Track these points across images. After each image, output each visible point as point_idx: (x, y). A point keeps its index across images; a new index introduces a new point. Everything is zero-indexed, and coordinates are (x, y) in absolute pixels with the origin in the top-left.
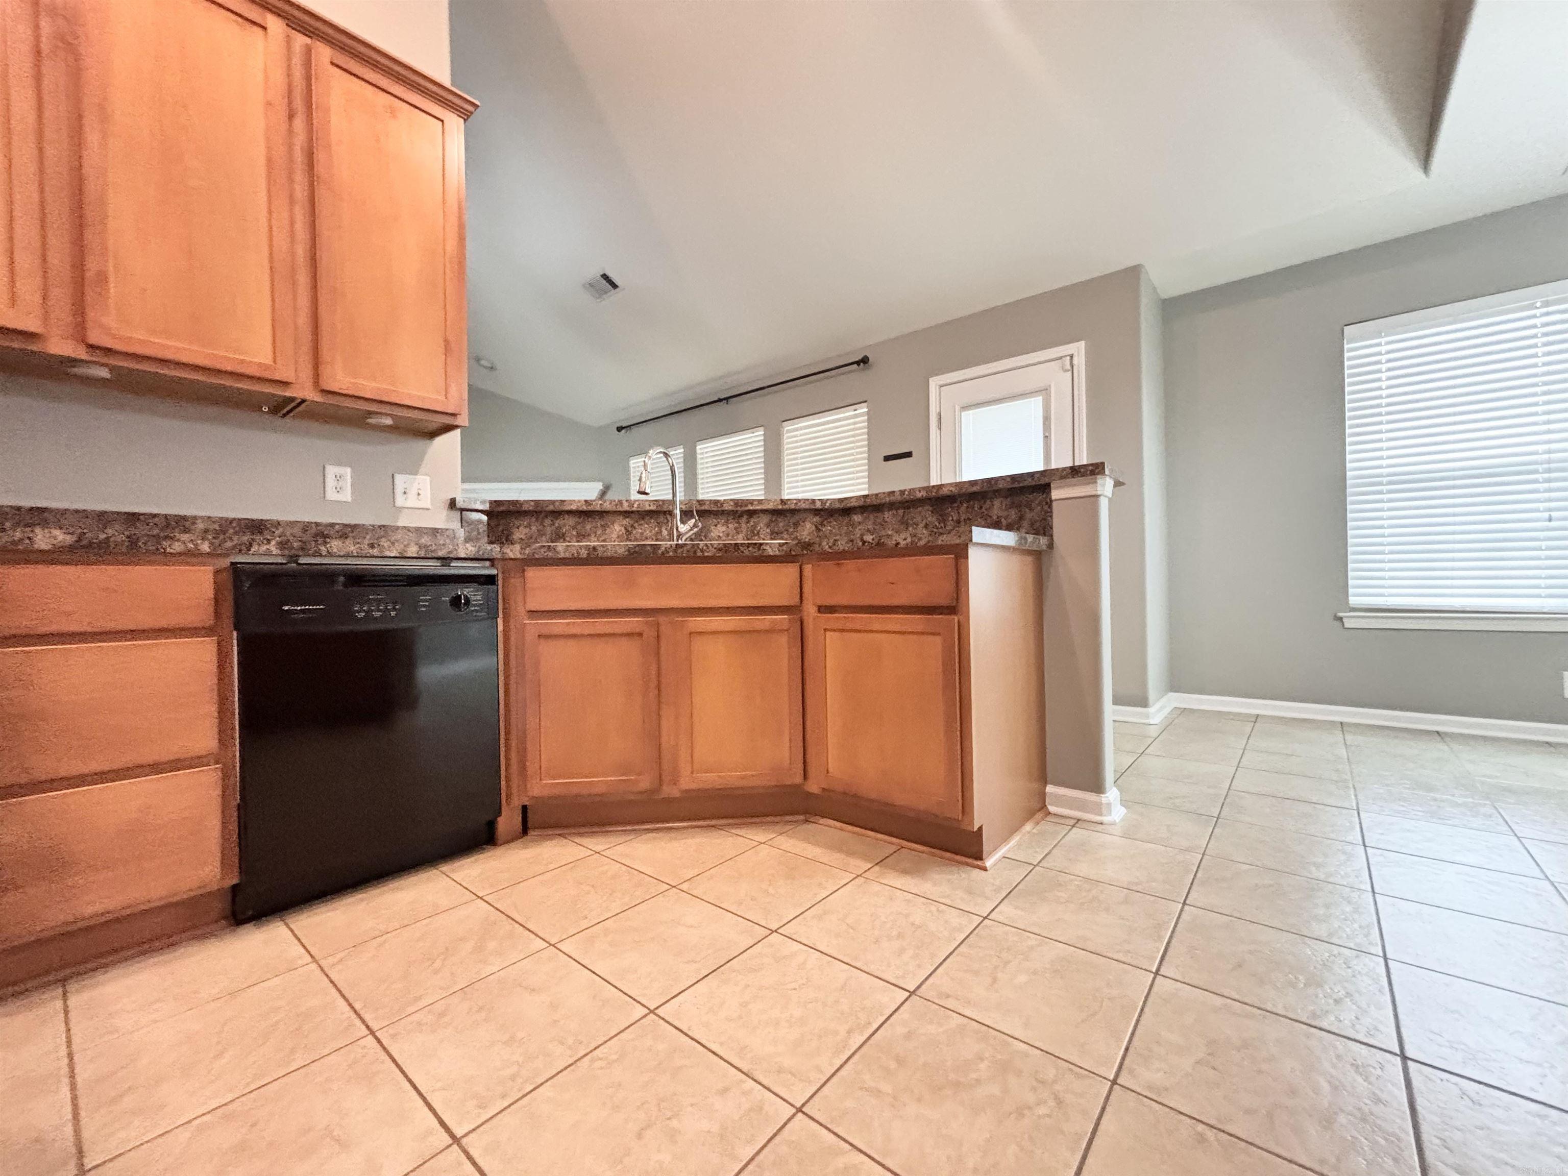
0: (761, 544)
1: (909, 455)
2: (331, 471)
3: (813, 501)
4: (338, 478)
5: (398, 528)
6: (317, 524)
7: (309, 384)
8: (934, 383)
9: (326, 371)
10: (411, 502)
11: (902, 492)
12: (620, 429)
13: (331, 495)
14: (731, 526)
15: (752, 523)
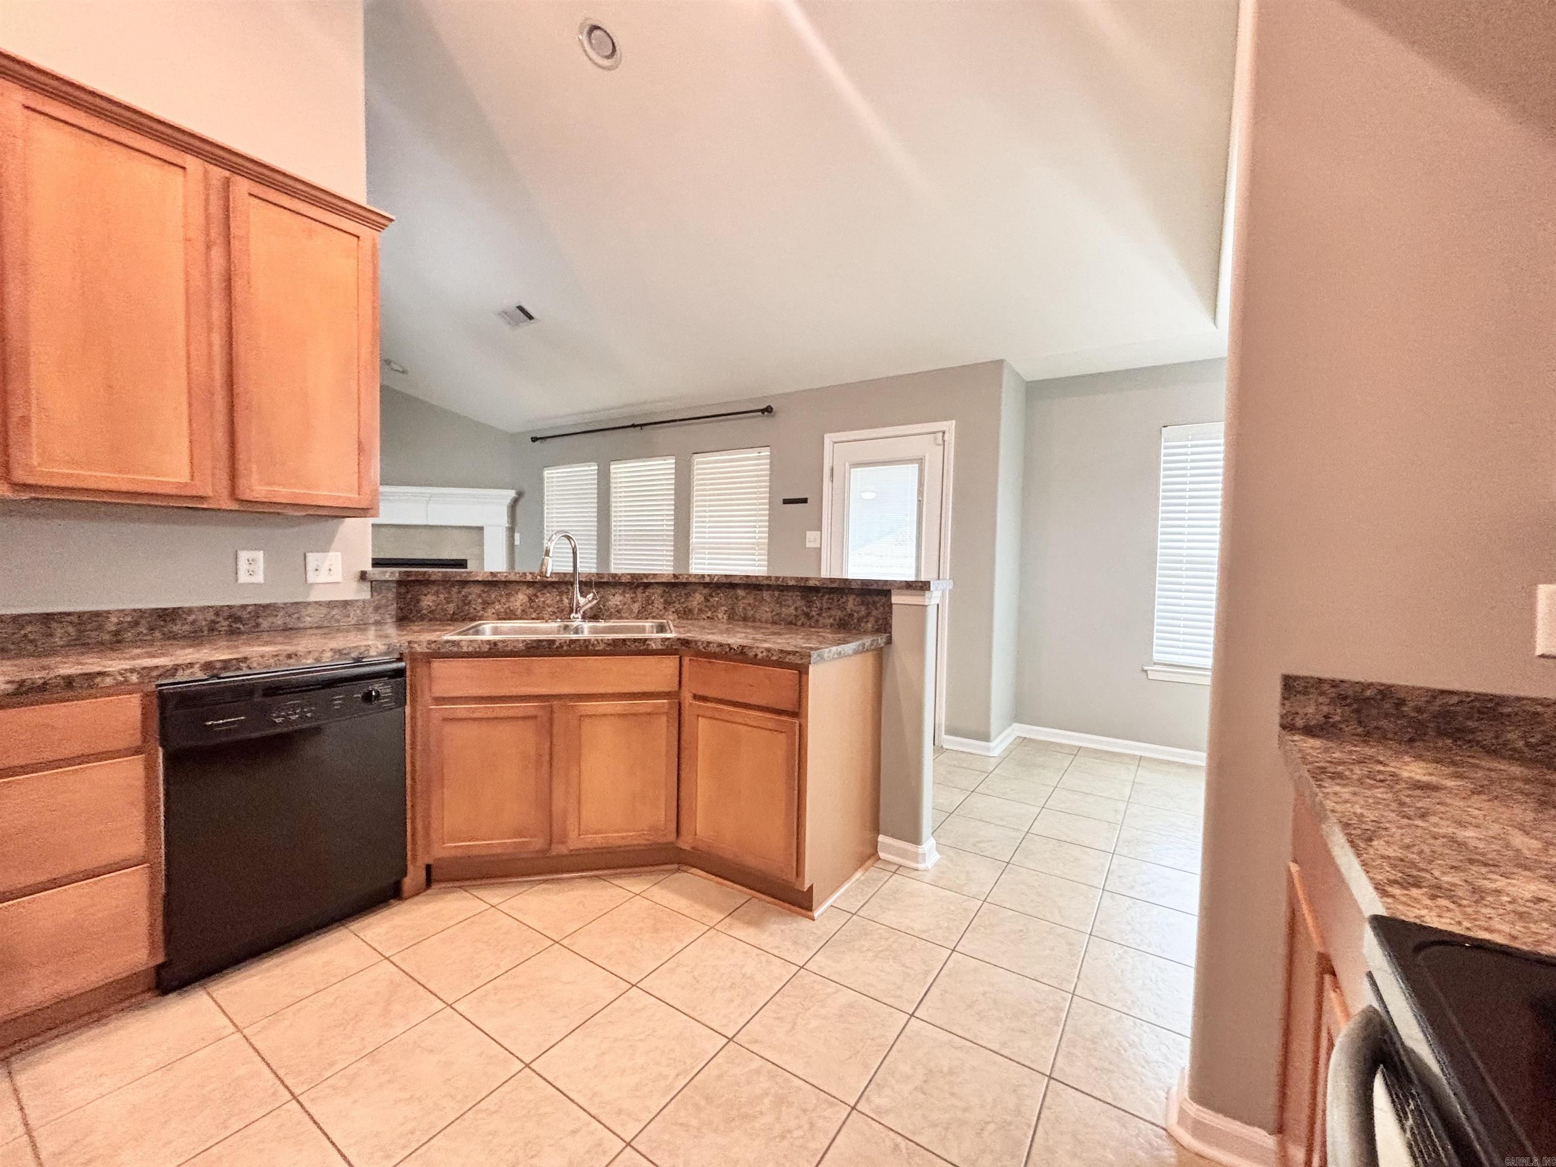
0: (646, 640)
1: (804, 501)
2: (244, 556)
3: (703, 576)
4: (250, 562)
5: (309, 604)
6: (230, 607)
7: (225, 493)
8: (828, 438)
9: (242, 482)
10: (323, 577)
11: (777, 578)
12: (534, 440)
13: (243, 578)
14: (627, 595)
15: (647, 594)
